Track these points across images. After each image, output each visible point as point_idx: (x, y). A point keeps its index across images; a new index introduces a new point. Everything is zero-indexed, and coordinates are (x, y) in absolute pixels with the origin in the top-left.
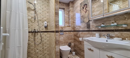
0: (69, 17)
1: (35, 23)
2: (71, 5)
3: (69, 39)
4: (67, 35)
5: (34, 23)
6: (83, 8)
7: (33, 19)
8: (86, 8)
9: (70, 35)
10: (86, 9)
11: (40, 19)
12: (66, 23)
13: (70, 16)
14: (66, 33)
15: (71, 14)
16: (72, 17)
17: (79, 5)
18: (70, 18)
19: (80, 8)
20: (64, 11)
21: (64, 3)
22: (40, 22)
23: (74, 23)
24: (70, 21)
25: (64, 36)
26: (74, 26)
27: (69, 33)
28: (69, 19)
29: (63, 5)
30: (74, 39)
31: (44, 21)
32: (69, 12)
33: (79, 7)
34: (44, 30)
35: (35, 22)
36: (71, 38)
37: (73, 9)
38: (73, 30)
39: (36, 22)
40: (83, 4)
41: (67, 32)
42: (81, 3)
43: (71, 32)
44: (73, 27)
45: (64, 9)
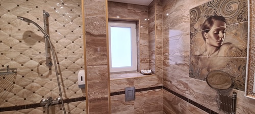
0: (150, 47)
1: (50, 76)
2: (157, 10)
3: (151, 110)
4: (145, 99)
5: (47, 77)
6: (206, 29)
7: (44, 67)
8: (218, 30)
9: (152, 99)
10: (218, 38)
11: (67, 64)
12: (141, 62)
13: (155, 45)
14: (142, 95)
15: (157, 38)
16: (161, 48)
17: (187, 13)
18: (154, 49)
19: (191, 25)
20: (137, 28)
21: (135, 6)
22: (65, 73)
23: (165, 64)
24: (154, 58)
25: (136, 103)
26: (165, 75)
27: (151, 94)
28: (151, 53)
29: (135, 13)
30: (164, 108)
31: (78, 69)
32: (151, 30)
33: (188, 20)
34: (80, 94)
35: (50, 73)
36: (157, 107)
37: (164, 24)
38: (161, 85)
39: (54, 73)
40: (203, 14)
41: (144, 92)
42: (197, 8)
43: (157, 90)
44: (161, 76)
45: (136, 22)
